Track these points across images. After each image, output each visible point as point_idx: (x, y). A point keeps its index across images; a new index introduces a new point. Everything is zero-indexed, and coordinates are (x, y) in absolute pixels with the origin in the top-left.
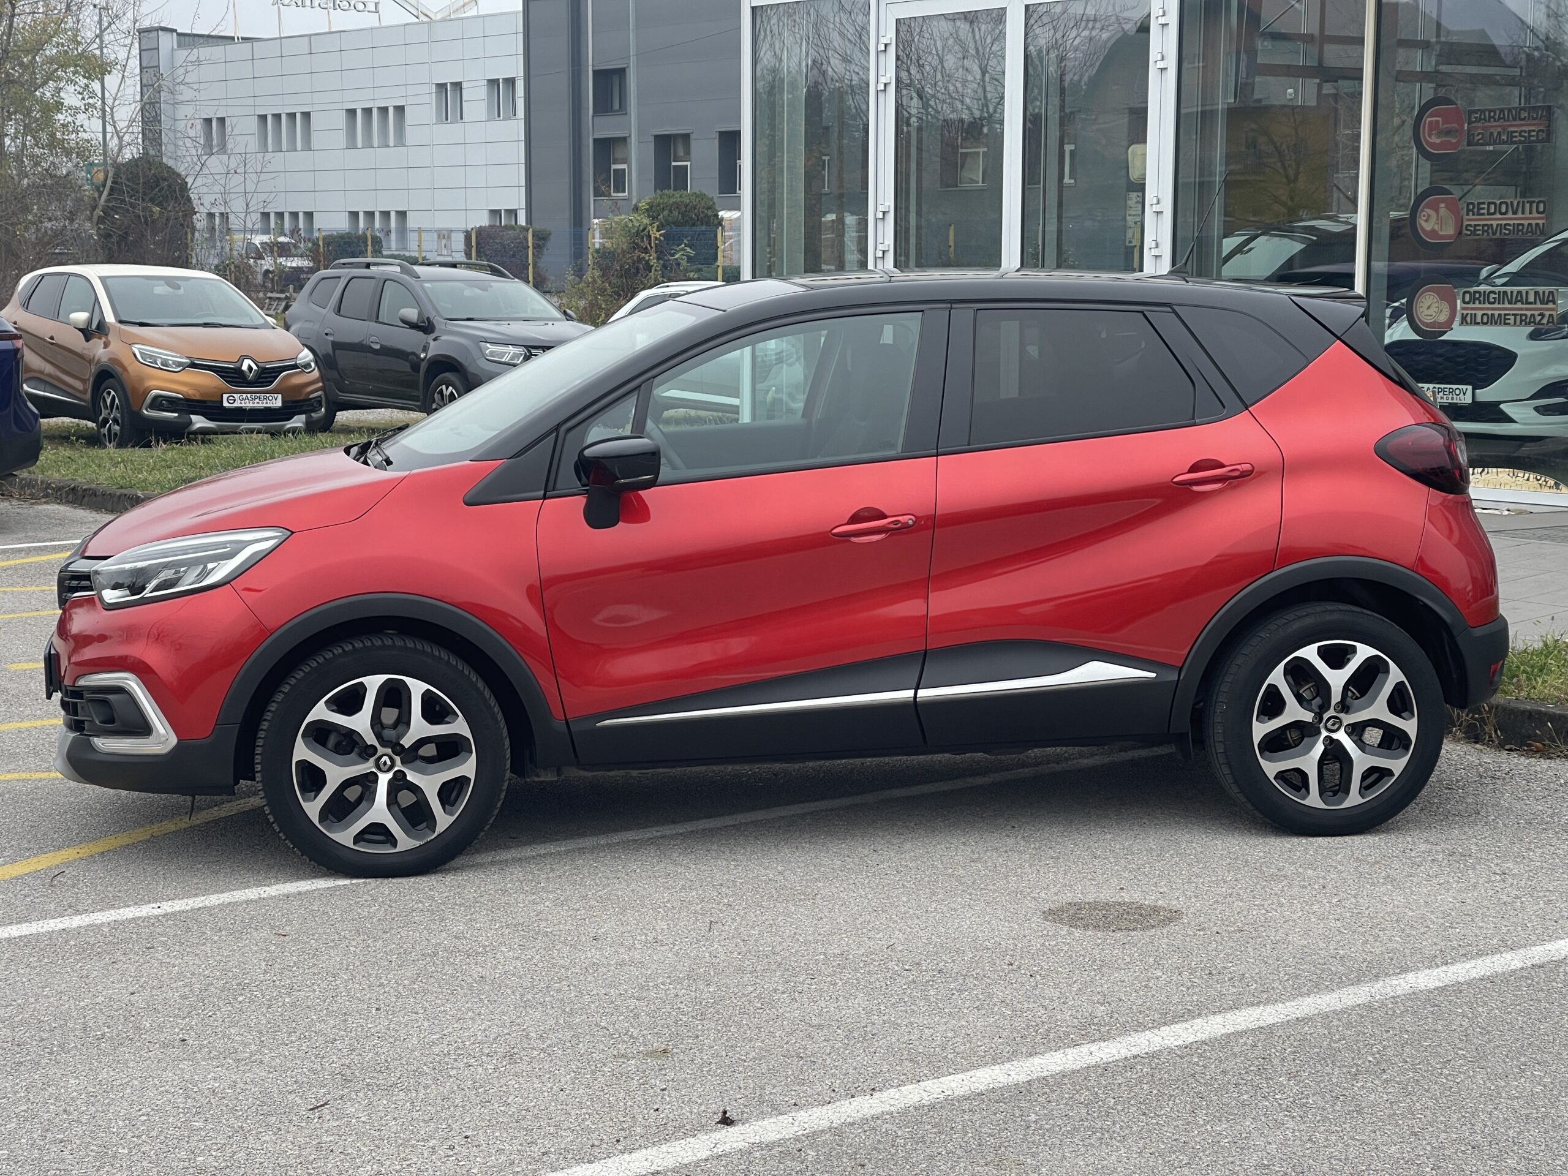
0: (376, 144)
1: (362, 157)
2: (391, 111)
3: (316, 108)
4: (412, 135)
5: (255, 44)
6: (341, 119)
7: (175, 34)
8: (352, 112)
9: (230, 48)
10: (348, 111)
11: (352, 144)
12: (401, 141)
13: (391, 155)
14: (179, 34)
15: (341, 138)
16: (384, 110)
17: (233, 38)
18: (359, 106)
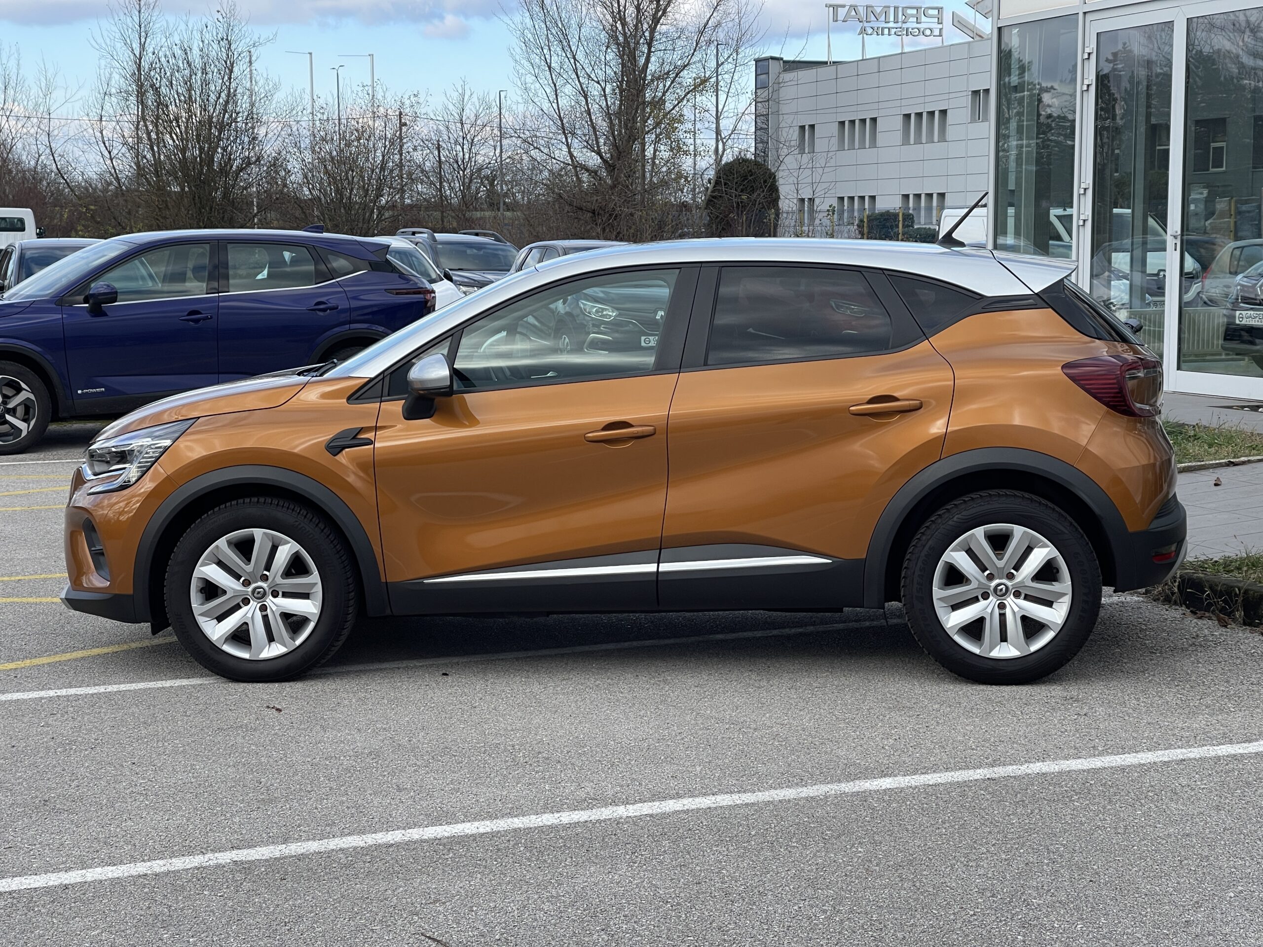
0: (924, 141)
1: (914, 151)
2: (937, 114)
3: (882, 113)
4: (951, 133)
5: (839, 66)
6: (899, 121)
7: (781, 62)
8: (907, 117)
9: (821, 70)
10: (905, 115)
11: (906, 141)
12: (943, 138)
13: (936, 149)
14: (785, 62)
15: (898, 136)
16: (931, 114)
17: (826, 63)
18: (913, 111)
